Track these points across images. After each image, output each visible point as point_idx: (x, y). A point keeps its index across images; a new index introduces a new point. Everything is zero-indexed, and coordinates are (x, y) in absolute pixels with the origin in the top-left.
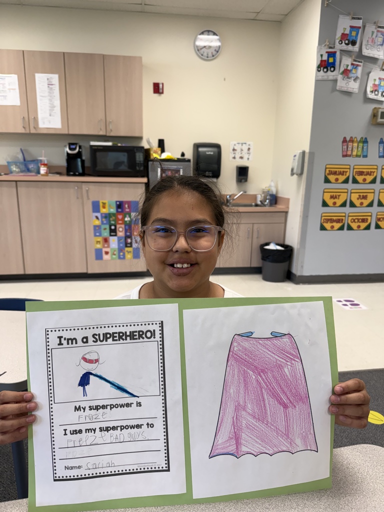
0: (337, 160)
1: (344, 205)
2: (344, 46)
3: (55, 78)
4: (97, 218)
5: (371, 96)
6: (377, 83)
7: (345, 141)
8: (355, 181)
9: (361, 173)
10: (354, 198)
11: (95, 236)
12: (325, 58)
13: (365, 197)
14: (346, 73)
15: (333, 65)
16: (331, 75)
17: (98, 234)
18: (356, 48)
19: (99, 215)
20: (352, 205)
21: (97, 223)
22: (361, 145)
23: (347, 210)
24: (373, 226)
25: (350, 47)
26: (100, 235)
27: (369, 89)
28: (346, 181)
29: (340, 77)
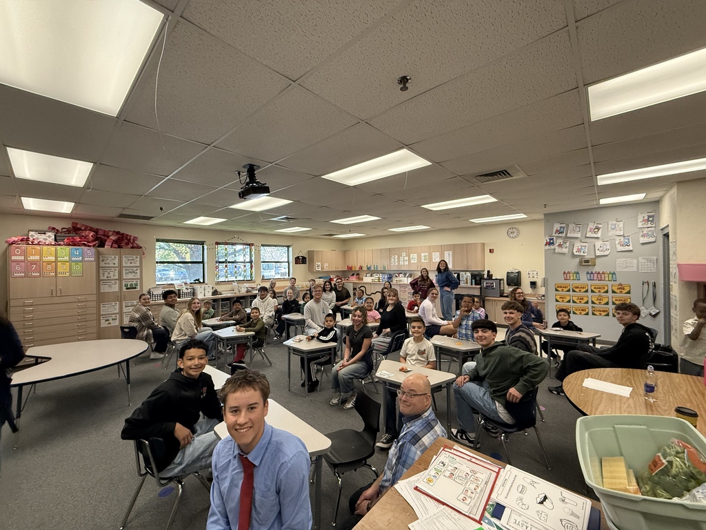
0: (562, 281)
1: (569, 301)
2: (557, 235)
5: (575, 254)
6: (580, 248)
7: (564, 273)
8: (574, 291)
9: (577, 288)
10: (575, 299)
12: (548, 241)
13: (582, 299)
14: (560, 245)
15: (553, 243)
16: (552, 247)
18: (564, 235)
20: (574, 302)
22: (575, 275)
23: (571, 304)
24: (590, 313)
25: (560, 235)
27: (574, 251)
28: (569, 291)
29: (557, 248)
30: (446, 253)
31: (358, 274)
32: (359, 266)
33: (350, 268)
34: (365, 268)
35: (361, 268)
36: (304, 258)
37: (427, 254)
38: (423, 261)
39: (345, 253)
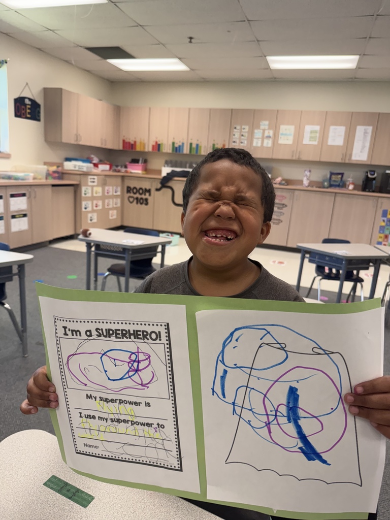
3: (370, 129)
4: (384, 221)
11: (380, 233)
17: (381, 232)
19: (385, 219)
21: (383, 224)
26: (383, 233)
30: (360, 130)
31: (145, 161)
32: (152, 143)
33: (129, 147)
34: (167, 149)
35: (158, 147)
36: (35, 105)
37: (317, 128)
38: (306, 141)
39: (118, 112)
